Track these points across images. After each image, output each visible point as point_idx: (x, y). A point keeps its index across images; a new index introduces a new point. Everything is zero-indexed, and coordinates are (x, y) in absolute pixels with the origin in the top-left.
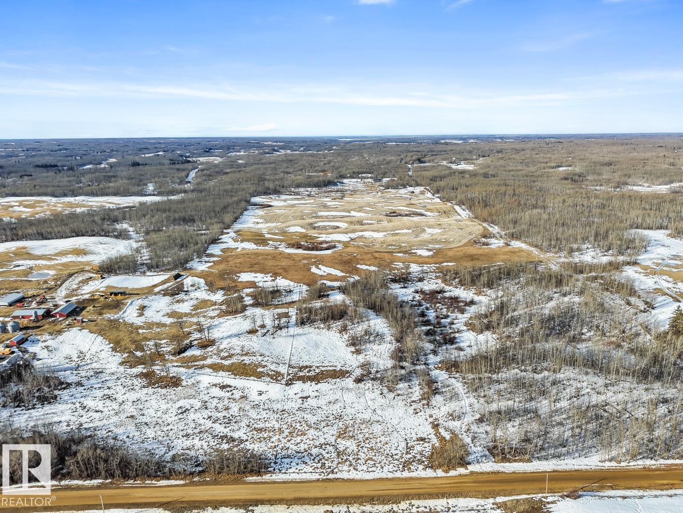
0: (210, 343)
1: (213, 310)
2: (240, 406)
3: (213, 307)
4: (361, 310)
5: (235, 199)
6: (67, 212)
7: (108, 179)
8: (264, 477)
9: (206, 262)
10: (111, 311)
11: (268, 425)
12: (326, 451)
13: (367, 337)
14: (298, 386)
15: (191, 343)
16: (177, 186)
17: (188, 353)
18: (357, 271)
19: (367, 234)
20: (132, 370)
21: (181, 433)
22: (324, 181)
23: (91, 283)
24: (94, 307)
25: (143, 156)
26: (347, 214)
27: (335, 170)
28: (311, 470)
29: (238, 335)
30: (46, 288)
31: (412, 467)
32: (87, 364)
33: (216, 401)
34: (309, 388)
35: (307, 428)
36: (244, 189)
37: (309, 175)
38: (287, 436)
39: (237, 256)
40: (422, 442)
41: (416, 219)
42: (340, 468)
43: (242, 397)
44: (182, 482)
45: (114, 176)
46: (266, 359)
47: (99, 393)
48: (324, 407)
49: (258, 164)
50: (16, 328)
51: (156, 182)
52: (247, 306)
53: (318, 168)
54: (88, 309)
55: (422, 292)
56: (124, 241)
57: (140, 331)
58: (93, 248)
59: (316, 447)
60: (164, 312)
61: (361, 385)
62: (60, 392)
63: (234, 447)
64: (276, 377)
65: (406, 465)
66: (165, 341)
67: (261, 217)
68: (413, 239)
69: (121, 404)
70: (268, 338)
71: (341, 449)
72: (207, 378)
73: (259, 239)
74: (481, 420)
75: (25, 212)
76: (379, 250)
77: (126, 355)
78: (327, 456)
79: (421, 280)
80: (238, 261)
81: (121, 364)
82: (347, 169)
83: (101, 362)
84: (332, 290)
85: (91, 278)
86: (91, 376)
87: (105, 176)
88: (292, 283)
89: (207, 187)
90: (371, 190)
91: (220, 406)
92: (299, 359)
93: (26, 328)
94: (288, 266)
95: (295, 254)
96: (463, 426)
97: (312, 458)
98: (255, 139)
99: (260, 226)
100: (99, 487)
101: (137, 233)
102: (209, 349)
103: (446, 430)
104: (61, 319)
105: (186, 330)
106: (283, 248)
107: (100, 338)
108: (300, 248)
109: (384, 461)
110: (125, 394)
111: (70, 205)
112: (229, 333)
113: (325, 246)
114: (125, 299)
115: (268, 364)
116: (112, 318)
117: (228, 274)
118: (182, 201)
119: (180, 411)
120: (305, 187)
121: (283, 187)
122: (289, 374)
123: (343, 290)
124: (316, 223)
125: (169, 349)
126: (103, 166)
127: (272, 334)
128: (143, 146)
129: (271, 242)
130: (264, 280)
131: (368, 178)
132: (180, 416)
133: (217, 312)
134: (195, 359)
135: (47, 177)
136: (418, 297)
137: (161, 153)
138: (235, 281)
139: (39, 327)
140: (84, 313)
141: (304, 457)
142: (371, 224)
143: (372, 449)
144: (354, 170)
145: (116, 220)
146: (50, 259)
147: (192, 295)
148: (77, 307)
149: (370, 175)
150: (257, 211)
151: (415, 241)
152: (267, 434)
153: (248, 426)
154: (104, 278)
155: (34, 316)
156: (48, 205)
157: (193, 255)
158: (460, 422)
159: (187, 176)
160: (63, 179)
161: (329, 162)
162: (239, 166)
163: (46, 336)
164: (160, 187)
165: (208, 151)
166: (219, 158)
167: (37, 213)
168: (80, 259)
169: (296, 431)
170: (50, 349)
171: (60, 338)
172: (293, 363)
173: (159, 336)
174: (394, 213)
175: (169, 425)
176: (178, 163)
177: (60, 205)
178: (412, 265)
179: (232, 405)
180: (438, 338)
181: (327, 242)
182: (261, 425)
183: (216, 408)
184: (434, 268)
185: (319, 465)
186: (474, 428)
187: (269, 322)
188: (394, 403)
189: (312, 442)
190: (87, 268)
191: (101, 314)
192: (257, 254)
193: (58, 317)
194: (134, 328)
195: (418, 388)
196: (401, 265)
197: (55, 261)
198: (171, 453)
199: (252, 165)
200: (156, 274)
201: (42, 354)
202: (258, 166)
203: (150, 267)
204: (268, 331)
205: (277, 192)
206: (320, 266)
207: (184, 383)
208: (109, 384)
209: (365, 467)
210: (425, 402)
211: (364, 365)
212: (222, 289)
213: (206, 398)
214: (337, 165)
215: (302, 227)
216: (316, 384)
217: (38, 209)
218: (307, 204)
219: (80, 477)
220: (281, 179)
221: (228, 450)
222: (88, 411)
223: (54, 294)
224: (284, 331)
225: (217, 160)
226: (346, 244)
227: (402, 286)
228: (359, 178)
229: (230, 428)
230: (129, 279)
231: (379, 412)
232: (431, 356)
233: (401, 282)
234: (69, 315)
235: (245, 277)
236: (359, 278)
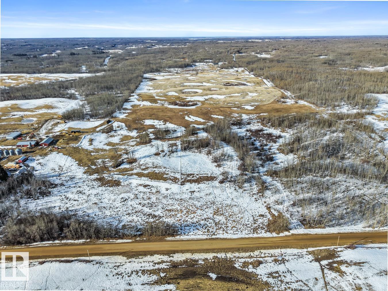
0: (134, 161)
1: (132, 141)
2: (156, 197)
3: (132, 140)
4: (218, 142)
5: (135, 75)
6: (36, 83)
7: (58, 63)
8: (176, 237)
9: (124, 113)
10: (73, 142)
11: (174, 208)
12: (209, 222)
13: (223, 157)
14: (188, 185)
15: (123, 161)
16: (99, 68)
17: (122, 167)
18: (212, 119)
19: (214, 96)
20: (91, 176)
21: (125, 213)
22: (185, 65)
23: (59, 125)
24: (63, 140)
25: (76, 49)
26: (201, 84)
27: (190, 57)
28: (202, 233)
29: (149, 156)
30: (33, 129)
31: (258, 232)
32: (65, 173)
33: (142, 194)
34: (194, 186)
35: (196, 209)
36: (138, 69)
37: (175, 61)
38: (186, 214)
39: (141, 110)
40: (262, 217)
41: (242, 87)
42: (218, 232)
43: (157, 192)
44: (130, 241)
45: (61, 61)
46: (167, 170)
47: (75, 190)
48: (204, 197)
49: (144, 54)
50: (20, 152)
51: (86, 65)
52: (152, 139)
53: (180, 56)
54: (60, 141)
55: (250, 131)
56: (73, 100)
57: (92, 154)
58: (56, 105)
59: (203, 220)
60: (104, 142)
61: (223, 185)
62: (52, 190)
63: (156, 220)
64: (175, 180)
65: (255, 230)
66: (108, 160)
67: (151, 86)
68: (241, 99)
69: (88, 196)
70: (167, 158)
71: (217, 221)
72: (135, 181)
73: (152, 100)
74: (294, 205)
75: (13, 83)
76: (222, 106)
77: (86, 168)
78: (209, 225)
79: (249, 124)
80: (142, 112)
81: (85, 173)
82: (197, 57)
83: (73, 172)
84: (199, 130)
85: (59, 122)
86: (68, 180)
87: (56, 61)
88: (176, 126)
89: (117, 68)
90: (213, 70)
91: (145, 197)
92: (186, 170)
93: (26, 152)
94: (172, 116)
95: (175, 109)
96: (285, 209)
97: (201, 226)
98: (140, 39)
99: (151, 91)
100: (83, 244)
101: (80, 96)
102: (134, 164)
103: (275, 210)
104: (45, 147)
105: (119, 153)
106: (166, 105)
107: (70, 158)
108: (176, 105)
109: (242, 228)
110: (89, 190)
111: (38, 79)
112: (144, 155)
113: (191, 103)
114: (81, 135)
115: (169, 173)
116: (75, 146)
117: (138, 120)
118: (104, 77)
119: (122, 200)
120: (174, 68)
121: (161, 68)
122: (182, 179)
123: (205, 130)
124: (184, 89)
125: (110, 164)
126: (53, 55)
127: (169, 156)
128: (75, 43)
129: (159, 101)
130: (159, 124)
131: (210, 62)
132: (123, 203)
133: (135, 143)
134: (126, 170)
135: (22, 62)
136: (249, 134)
137: (86, 47)
138: (142, 124)
139: (34, 152)
140: (58, 143)
141: (197, 226)
142: (216, 90)
143: (234, 221)
144: (202, 58)
145: (67, 88)
146: (32, 111)
147: (119, 132)
148: (53, 140)
149: (211, 61)
150: (148, 82)
151: (243, 101)
152: (174, 212)
153: (163, 208)
154: (66, 122)
155: (29, 145)
156: (26, 79)
157: (115, 109)
158: (282, 206)
159: (104, 61)
160: (32, 63)
161: (186, 53)
162: (133, 55)
163: (38, 157)
164: (89, 68)
165: (114, 46)
166: (121, 51)
167: (20, 84)
168: (50, 111)
169: (190, 211)
170: (42, 164)
171: (47, 158)
172: (183, 172)
173: (103, 157)
174: (228, 83)
175: (117, 208)
176: (98, 54)
177: (33, 79)
178: (243, 115)
179: (151, 196)
180: (263, 158)
181: (192, 101)
182: (170, 208)
183: (143, 198)
184: (256, 117)
185: (206, 230)
186: (291, 209)
187: (166, 149)
188: (243, 195)
189: (200, 217)
190: (55, 117)
191: (68, 144)
192: (152, 109)
193: (43, 146)
194: (88, 153)
195: (255, 186)
196: (236, 115)
197: (36, 112)
198: (121, 224)
199: (141, 54)
200: (96, 120)
201: (38, 167)
202: (144, 55)
203: (92, 116)
204: (166, 154)
205: (158, 71)
206: (190, 116)
207: (122, 184)
208: (80, 184)
209: (232, 232)
210: (261, 194)
211: (224, 173)
212: (135, 129)
213: (136, 192)
214: (191, 54)
215: (176, 92)
216: (198, 184)
217: (20, 81)
218: (176, 78)
219: (72, 238)
220: (160, 63)
221: (154, 222)
222: (70, 200)
223: (38, 132)
224: (175, 154)
225: (120, 52)
226: (203, 103)
227: (239, 127)
228: (205, 62)
229: (153, 209)
230: (80, 123)
231: (235, 200)
232: (261, 168)
233: (237, 125)
234: (50, 145)
235: (148, 122)
236: (214, 123)
